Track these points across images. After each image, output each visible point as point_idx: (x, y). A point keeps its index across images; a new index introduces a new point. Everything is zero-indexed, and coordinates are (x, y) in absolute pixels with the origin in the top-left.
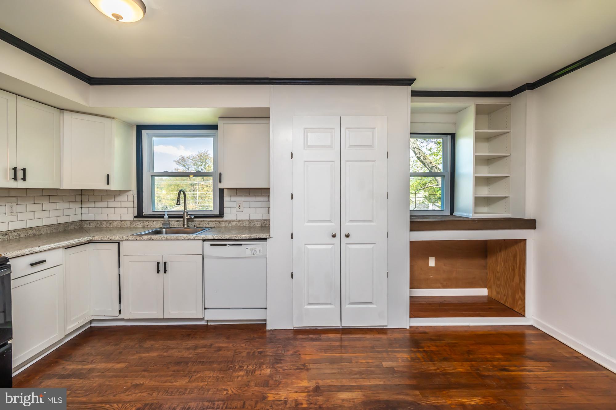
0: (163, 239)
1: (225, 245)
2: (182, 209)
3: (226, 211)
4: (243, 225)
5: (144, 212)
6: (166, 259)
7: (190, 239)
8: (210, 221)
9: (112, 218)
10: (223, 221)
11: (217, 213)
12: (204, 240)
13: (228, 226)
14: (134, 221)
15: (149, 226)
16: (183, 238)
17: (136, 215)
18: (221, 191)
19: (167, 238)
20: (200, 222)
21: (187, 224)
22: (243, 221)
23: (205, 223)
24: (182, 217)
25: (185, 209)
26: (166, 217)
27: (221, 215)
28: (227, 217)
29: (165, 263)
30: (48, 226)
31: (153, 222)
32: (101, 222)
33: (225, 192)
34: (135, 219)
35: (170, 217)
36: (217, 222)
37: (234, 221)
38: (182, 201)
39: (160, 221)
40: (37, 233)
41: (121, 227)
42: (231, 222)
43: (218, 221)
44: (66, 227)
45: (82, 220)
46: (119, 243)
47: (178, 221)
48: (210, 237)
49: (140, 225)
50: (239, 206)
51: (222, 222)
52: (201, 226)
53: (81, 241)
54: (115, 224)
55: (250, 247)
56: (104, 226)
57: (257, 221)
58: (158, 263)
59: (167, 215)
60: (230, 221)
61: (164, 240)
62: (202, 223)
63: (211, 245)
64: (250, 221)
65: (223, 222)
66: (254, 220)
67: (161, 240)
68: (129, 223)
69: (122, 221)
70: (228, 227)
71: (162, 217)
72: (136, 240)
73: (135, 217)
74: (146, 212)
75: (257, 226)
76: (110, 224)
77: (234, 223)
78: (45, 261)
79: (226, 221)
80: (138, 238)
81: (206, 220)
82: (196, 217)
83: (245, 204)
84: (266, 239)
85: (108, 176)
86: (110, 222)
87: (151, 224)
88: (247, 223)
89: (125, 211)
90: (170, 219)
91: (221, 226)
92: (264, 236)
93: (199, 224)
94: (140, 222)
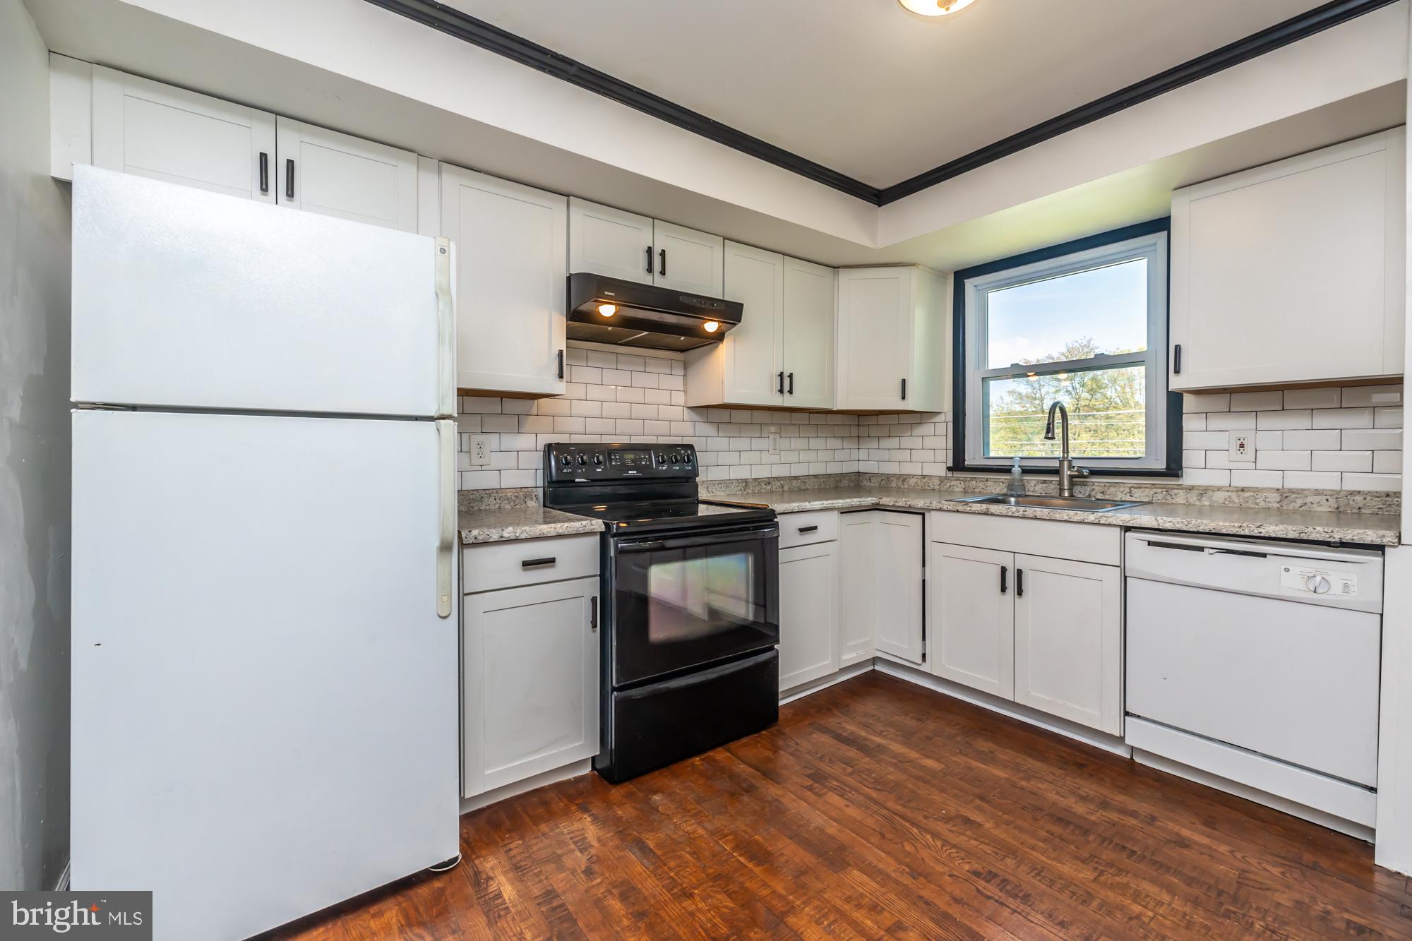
0: (1016, 514)
1: (1201, 549)
2: (1059, 454)
3: (1190, 458)
4: (1257, 504)
5: (966, 459)
6: (1022, 563)
7: (1085, 521)
8: (1135, 486)
9: (907, 469)
10: (1180, 487)
11: (1161, 465)
12: (1128, 529)
13: (1197, 503)
14: (946, 478)
15: (976, 490)
16: (1065, 518)
17: (950, 464)
18: (1175, 401)
19: (1025, 513)
20: (1105, 486)
21: (1071, 489)
22: (1257, 490)
23: (1122, 489)
24: (1056, 472)
25: (1064, 452)
26: (1017, 470)
27: (1174, 468)
28: (1193, 475)
29: (1020, 572)
30: (815, 476)
31: (987, 480)
32: (888, 477)
33: (1189, 403)
34: (950, 474)
35: (1026, 471)
36: (1159, 491)
37: (1219, 489)
38: (1058, 431)
39: (1001, 480)
40: (803, 487)
41: (924, 486)
42: (1211, 493)
43: (1163, 487)
44: (838, 481)
45: (858, 472)
46: (923, 514)
47: (1045, 482)
48: (1146, 519)
49: (958, 487)
50: (1242, 446)
51: (1176, 491)
52: (1107, 497)
53: (863, 503)
54: (912, 482)
56: (894, 485)
57: (1318, 493)
58: (1004, 570)
59: (1019, 466)
60: (1204, 491)
61: (1018, 517)
62: (1112, 489)
63: (1150, 543)
64: (1285, 494)
65: (1179, 491)
66: (1303, 490)
67: (1011, 516)
68: (937, 482)
69: (924, 477)
70: (1195, 505)
71: (1007, 470)
72: (958, 511)
73: (949, 469)
74: (969, 461)
75: (1319, 509)
76: (904, 481)
77: (1219, 497)
78: (815, 528)
79: (1192, 488)
80: (961, 508)
81: (1124, 483)
82: (1095, 473)
83: (1263, 440)
84: (1381, 548)
85: (904, 381)
86: (903, 478)
87: (981, 485)
88: (1276, 497)
89: (929, 456)
90: (1026, 478)
91: (1174, 502)
92: (1372, 538)
93: (1103, 493)
94: (958, 479)
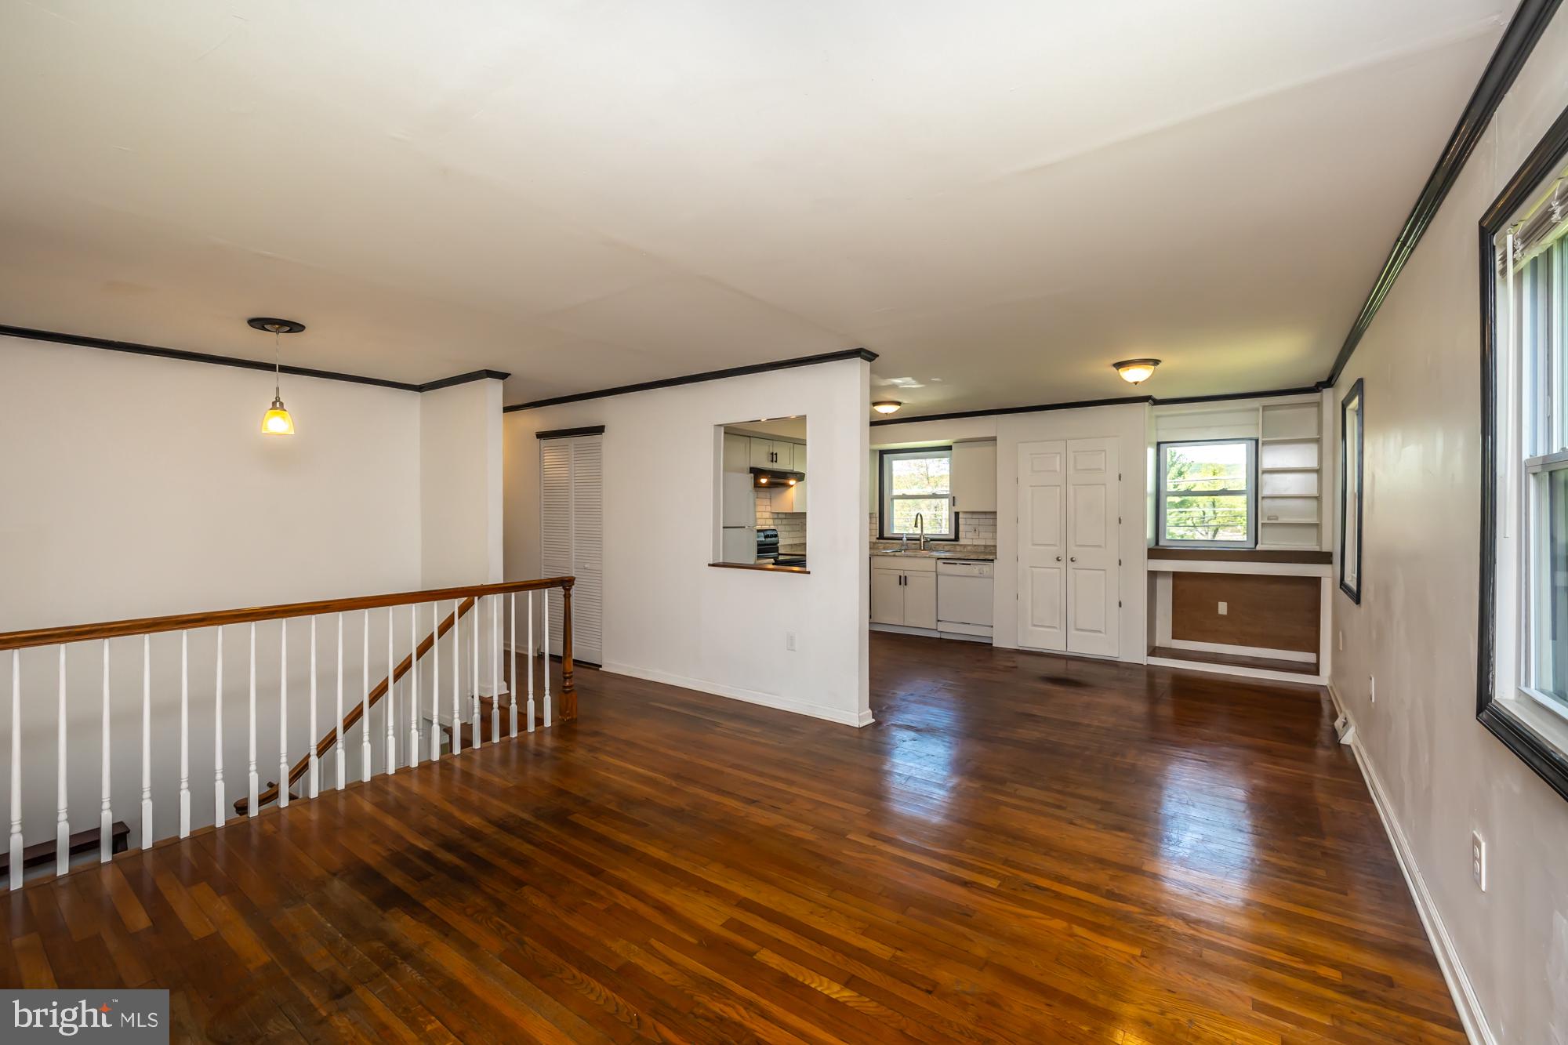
0: (905, 555)
1: (956, 564)
2: (919, 532)
3: (961, 534)
4: (979, 550)
6: (907, 573)
7: (927, 556)
8: (945, 544)
10: (958, 545)
11: (953, 537)
12: (938, 559)
13: (961, 548)
16: (920, 556)
17: (878, 536)
18: (957, 514)
19: (908, 554)
21: (923, 546)
22: (979, 546)
23: (939, 545)
24: (919, 540)
25: (921, 532)
26: (905, 539)
27: (957, 538)
28: (962, 541)
29: (906, 577)
31: (894, 543)
33: (961, 516)
34: (878, 541)
35: (908, 539)
36: (952, 545)
37: (969, 543)
38: (919, 525)
39: (898, 543)
42: (967, 547)
47: (915, 544)
48: (943, 555)
49: (881, 546)
50: (975, 530)
51: (957, 547)
52: (933, 548)
55: (978, 567)
57: (993, 546)
58: (900, 577)
59: (905, 537)
60: (965, 546)
62: (937, 544)
63: (944, 563)
64: (986, 546)
66: (990, 545)
67: (903, 556)
71: (901, 539)
73: (878, 539)
74: (885, 535)
77: (969, 548)
79: (961, 545)
80: (885, 554)
81: (942, 544)
82: (932, 539)
83: (980, 529)
84: (993, 560)
87: (891, 546)
88: (983, 548)
90: (908, 542)
91: (955, 549)
92: (991, 557)
93: (932, 546)
94: (881, 543)
